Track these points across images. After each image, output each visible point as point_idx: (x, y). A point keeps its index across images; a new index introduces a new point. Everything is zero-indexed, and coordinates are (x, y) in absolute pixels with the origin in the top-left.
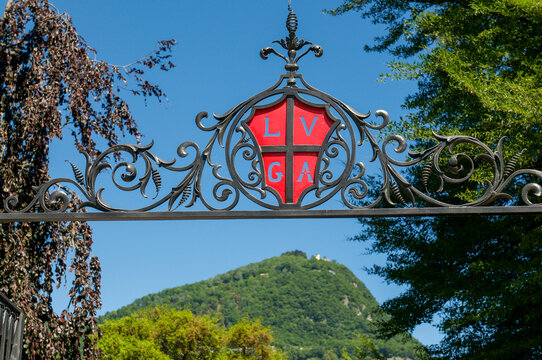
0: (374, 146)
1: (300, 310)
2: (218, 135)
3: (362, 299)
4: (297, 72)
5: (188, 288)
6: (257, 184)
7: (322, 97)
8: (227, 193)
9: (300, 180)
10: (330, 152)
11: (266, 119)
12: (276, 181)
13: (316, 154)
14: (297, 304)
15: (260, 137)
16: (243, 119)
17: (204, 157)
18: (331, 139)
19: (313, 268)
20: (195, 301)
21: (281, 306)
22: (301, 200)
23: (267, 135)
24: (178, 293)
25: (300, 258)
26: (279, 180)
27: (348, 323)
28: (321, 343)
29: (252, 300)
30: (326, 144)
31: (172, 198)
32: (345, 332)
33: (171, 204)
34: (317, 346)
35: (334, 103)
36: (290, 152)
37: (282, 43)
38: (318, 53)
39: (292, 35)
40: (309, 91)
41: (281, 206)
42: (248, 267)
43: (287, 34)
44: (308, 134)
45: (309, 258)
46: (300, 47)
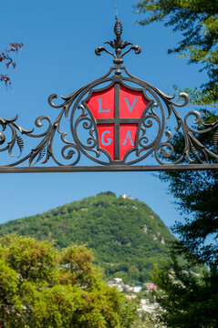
0: (178, 119)
1: (111, 236)
2: (65, 111)
3: (157, 227)
4: (122, 65)
5: (27, 220)
6: (93, 147)
7: (140, 83)
8: (71, 153)
9: (124, 144)
10: (146, 123)
11: (100, 99)
12: (106, 144)
13: (136, 124)
14: (109, 231)
15: (95, 112)
16: (83, 99)
17: (55, 127)
18: (147, 114)
19: (121, 205)
20: (32, 229)
21: (96, 233)
22: (125, 158)
23: (100, 111)
24: (19, 223)
25: (111, 197)
26: (109, 143)
27: (147, 246)
28: (126, 260)
29: (75, 228)
30: (144, 117)
31: (31, 157)
32: (145, 252)
33: (31, 161)
34: (124, 263)
35: (149, 87)
36: (117, 123)
37: (111, 44)
38: (138, 51)
39: (118, 38)
40: (131, 79)
41: (111, 163)
42: (72, 204)
43: (115, 37)
44: (131, 110)
45: (118, 196)
46: (124, 46)
